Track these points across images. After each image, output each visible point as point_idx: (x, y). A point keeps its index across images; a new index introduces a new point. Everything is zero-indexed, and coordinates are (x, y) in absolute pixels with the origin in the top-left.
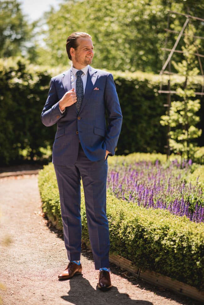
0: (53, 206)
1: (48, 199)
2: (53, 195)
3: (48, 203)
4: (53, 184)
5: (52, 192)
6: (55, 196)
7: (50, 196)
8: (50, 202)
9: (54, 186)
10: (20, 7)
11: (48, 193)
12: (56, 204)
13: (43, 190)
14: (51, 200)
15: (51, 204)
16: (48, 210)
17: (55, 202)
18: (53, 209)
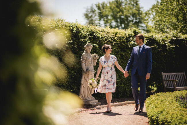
0: (155, 120)
1: (152, 115)
2: (154, 112)
3: (151, 118)
4: (155, 105)
5: (154, 111)
6: (156, 113)
7: (153, 113)
8: (153, 118)
9: (155, 106)
10: (138, 3)
11: (152, 112)
12: (156, 119)
13: (148, 110)
14: (153, 116)
15: (153, 119)
16: (152, 123)
17: (155, 117)
18: (155, 123)
